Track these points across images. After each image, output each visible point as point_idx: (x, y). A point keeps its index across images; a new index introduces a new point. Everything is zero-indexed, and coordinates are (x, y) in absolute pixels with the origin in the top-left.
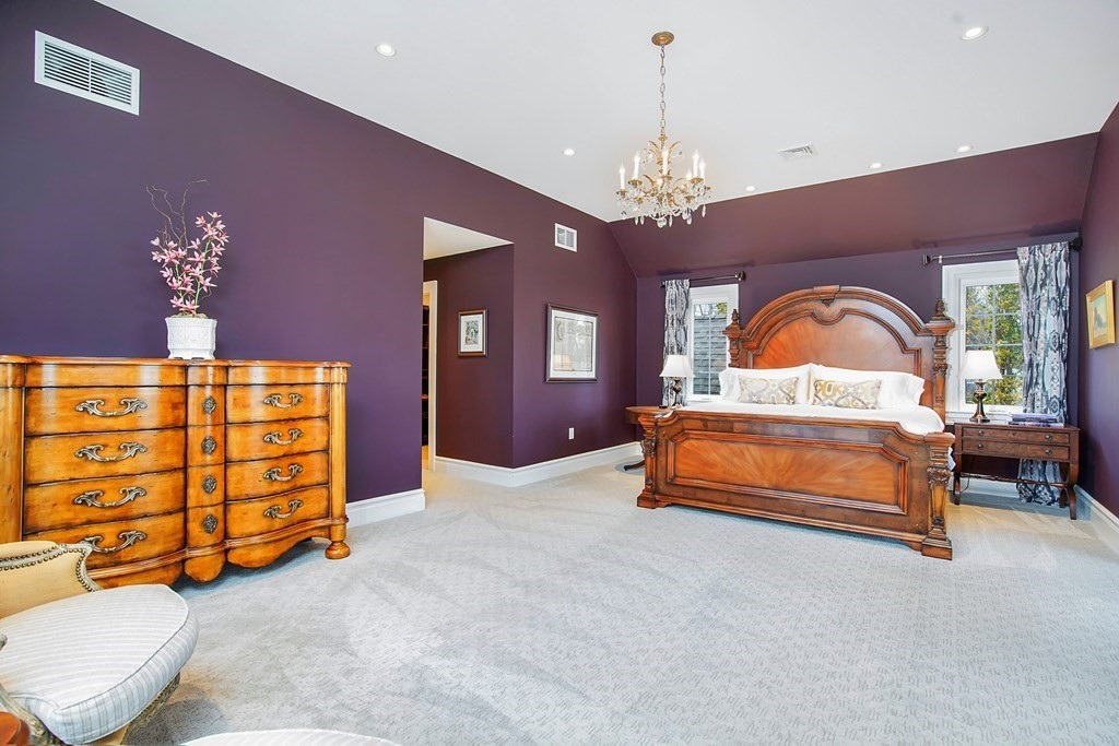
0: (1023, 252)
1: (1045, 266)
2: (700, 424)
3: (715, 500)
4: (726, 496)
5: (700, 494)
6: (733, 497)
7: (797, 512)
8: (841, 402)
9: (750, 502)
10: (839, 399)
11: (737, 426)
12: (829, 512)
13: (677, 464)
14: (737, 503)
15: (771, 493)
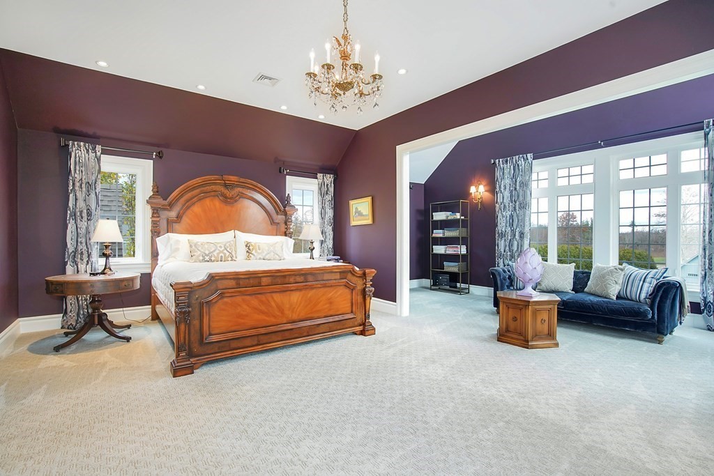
0: (320, 176)
1: (327, 185)
2: (232, 283)
3: (247, 345)
4: (256, 338)
5: (234, 344)
6: (261, 338)
7: (305, 334)
8: (267, 257)
9: (274, 337)
10: (266, 255)
11: (265, 281)
12: (322, 329)
13: (211, 324)
14: (265, 342)
15: (289, 326)
